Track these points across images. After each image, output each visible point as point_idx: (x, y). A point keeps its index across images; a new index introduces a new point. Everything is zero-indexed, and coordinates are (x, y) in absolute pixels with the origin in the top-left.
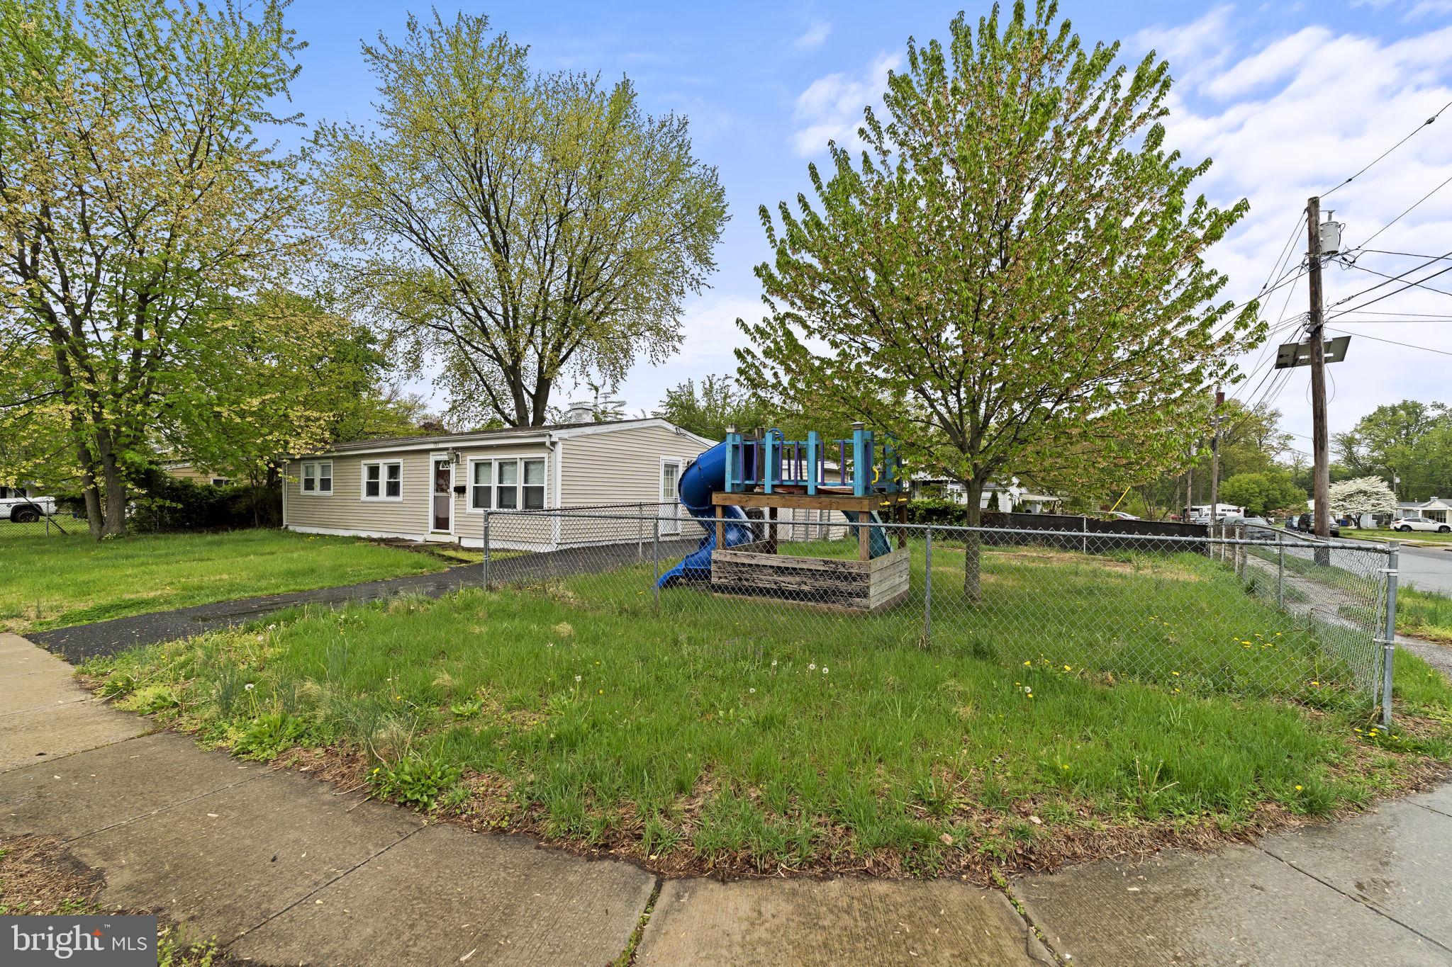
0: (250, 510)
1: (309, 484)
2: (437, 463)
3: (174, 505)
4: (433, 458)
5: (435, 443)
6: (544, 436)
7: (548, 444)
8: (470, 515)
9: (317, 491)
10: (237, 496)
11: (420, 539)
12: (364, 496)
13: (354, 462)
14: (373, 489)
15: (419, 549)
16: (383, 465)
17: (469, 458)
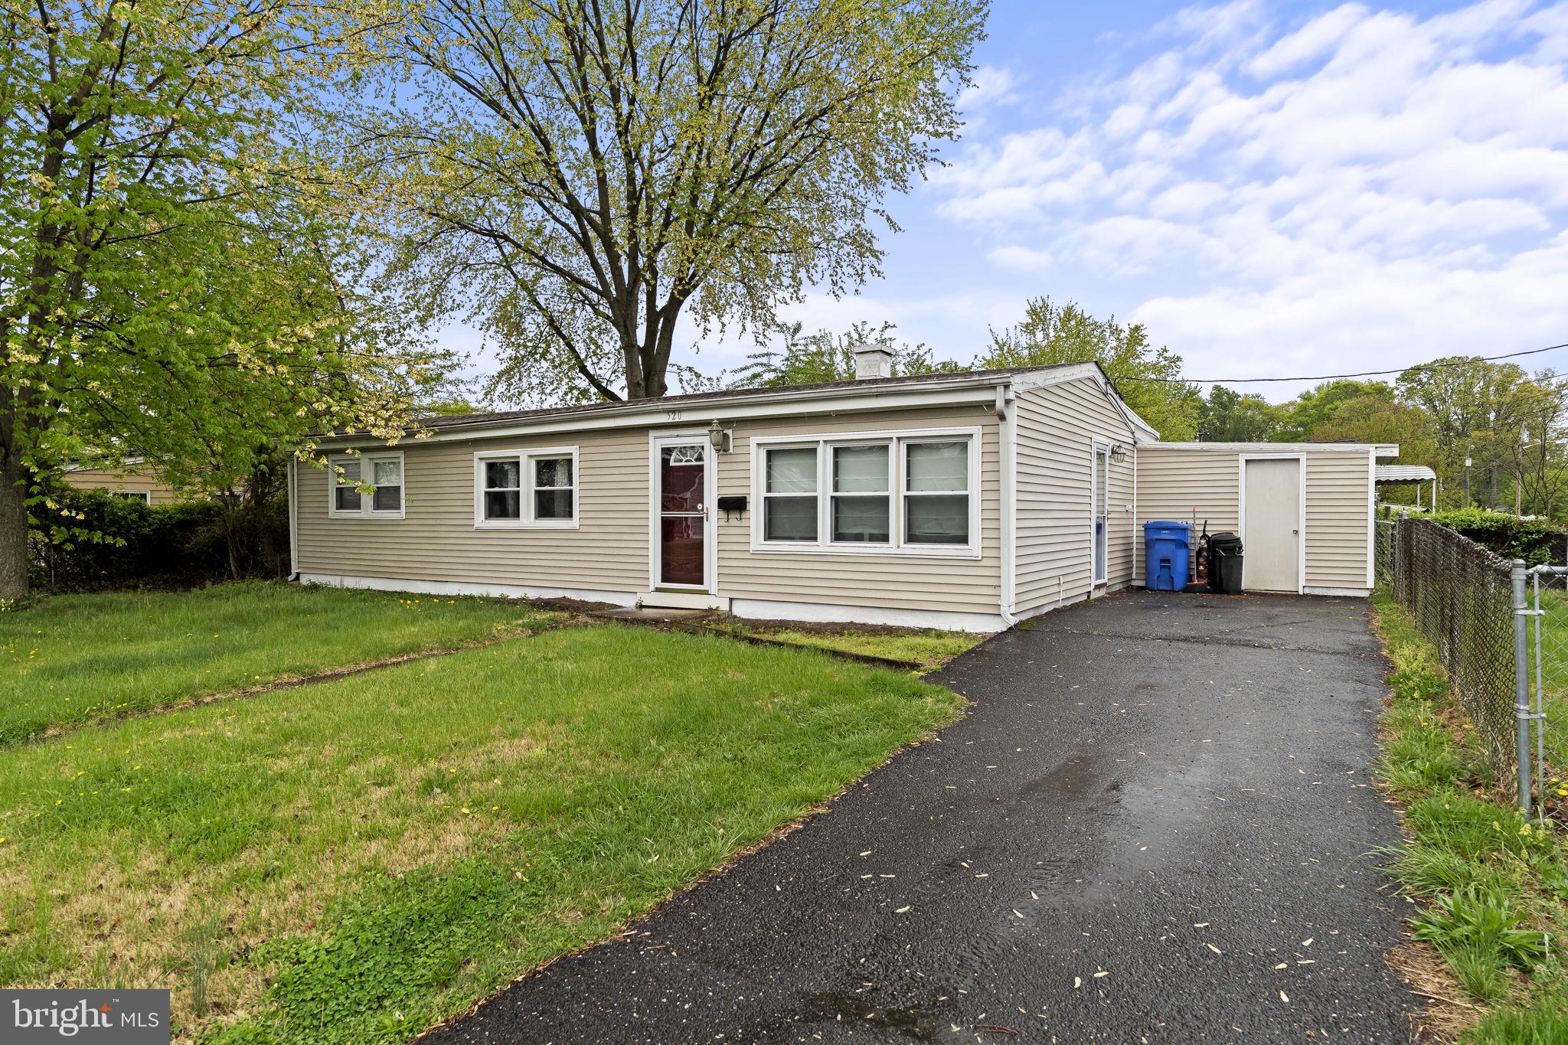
0: (219, 546)
1: (347, 499)
2: (667, 451)
3: (109, 540)
4: (655, 444)
5: (668, 411)
6: (993, 387)
7: (1000, 404)
8: (759, 555)
9: (367, 511)
10: (188, 521)
11: (628, 602)
12: (480, 519)
13: (460, 455)
14: (501, 505)
15: (629, 620)
16: (527, 458)
17: (754, 440)
